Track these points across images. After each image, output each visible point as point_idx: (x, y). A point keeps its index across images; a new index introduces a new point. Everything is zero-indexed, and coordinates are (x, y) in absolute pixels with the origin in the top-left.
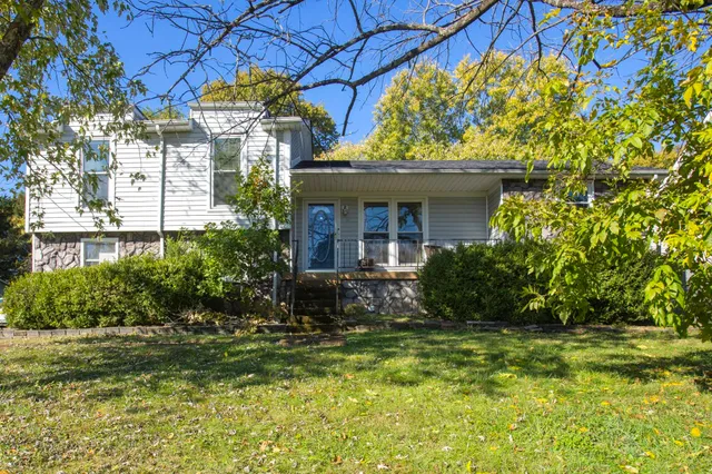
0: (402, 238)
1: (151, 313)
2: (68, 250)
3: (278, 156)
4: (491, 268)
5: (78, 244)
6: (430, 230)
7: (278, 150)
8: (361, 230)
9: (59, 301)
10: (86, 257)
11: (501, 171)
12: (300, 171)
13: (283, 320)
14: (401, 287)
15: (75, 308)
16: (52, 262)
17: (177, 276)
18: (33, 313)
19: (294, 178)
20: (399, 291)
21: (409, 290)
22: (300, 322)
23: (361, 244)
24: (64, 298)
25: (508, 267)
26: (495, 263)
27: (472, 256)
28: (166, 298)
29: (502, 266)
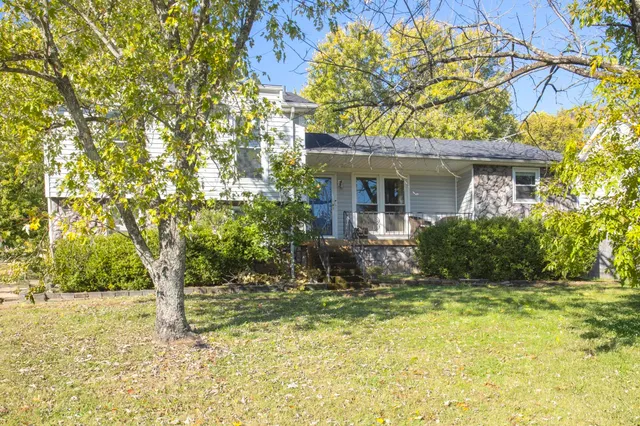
0: (388, 210)
1: (206, 275)
3: (294, 136)
4: (477, 238)
6: (411, 204)
7: (294, 131)
8: (355, 202)
9: (116, 266)
11: (475, 159)
12: (315, 151)
13: (320, 280)
14: (396, 252)
15: (132, 272)
17: (227, 244)
18: (88, 277)
19: (308, 157)
20: (395, 255)
21: (403, 255)
22: (333, 281)
23: (355, 215)
24: (122, 263)
25: (490, 237)
26: (479, 234)
27: (462, 229)
28: (220, 262)
29: (484, 237)
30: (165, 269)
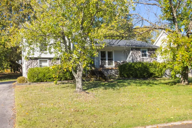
0: (109, 60)
1: (68, 78)
2: (35, 62)
4: (134, 67)
5: (37, 60)
6: (114, 58)
8: (100, 58)
9: (47, 75)
10: (40, 64)
11: (131, 47)
16: (30, 65)
18: (39, 78)
20: (112, 72)
21: (114, 72)
22: (100, 79)
23: (100, 61)
29: (136, 67)
30: (79, 76)
